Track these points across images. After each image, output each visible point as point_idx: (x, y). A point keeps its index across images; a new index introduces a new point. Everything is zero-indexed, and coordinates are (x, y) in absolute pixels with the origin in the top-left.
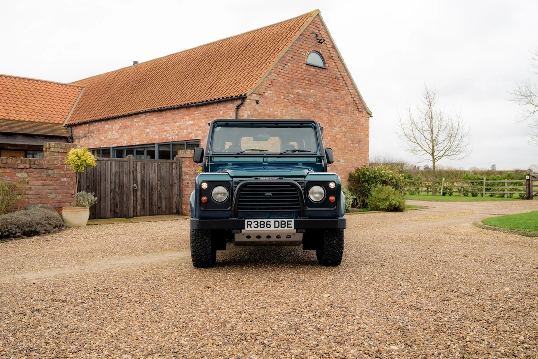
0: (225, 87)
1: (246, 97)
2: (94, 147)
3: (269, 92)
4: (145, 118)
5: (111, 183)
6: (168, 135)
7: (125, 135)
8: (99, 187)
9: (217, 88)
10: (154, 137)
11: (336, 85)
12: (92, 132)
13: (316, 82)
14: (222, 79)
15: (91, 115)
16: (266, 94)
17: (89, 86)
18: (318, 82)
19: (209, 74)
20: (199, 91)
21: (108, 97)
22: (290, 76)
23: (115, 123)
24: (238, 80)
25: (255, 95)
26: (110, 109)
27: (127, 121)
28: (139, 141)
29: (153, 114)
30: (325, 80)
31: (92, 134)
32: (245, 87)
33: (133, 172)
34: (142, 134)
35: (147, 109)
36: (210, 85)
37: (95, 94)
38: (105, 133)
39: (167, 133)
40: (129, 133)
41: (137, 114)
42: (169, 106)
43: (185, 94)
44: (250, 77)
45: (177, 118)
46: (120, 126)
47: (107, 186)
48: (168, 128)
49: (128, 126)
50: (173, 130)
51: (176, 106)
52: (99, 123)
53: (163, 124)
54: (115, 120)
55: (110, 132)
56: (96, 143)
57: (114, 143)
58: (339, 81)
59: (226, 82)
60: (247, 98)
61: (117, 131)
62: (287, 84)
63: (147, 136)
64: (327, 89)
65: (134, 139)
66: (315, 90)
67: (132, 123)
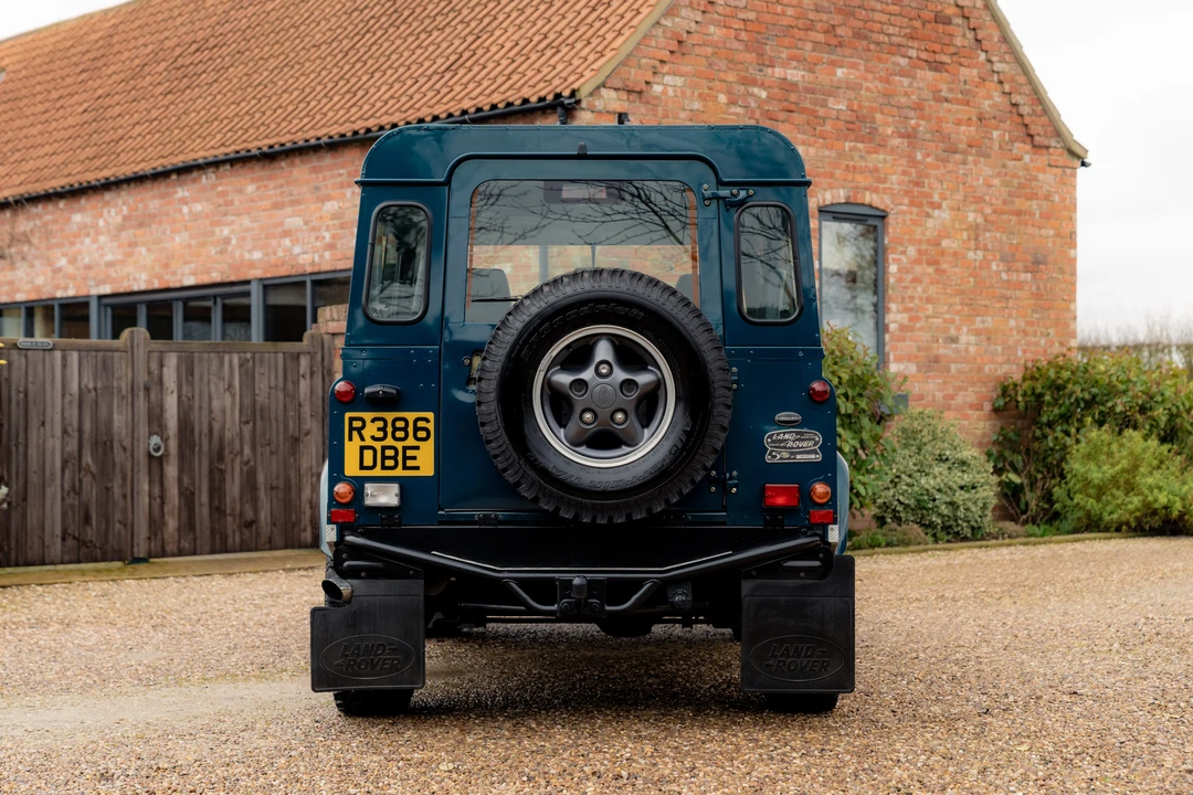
0: (504, 62)
1: (578, 102)
2: (34, 296)
3: (668, 79)
4: (213, 187)
5: (65, 431)
6: (297, 250)
7: (143, 250)
8: (21, 448)
9: (476, 69)
10: (247, 256)
11: (937, 47)
12: (26, 239)
13: (857, 35)
14: (497, 33)
15: (23, 177)
16: (657, 89)
17: (19, 66)
18: (866, 38)
19: (452, 15)
20: (409, 82)
21: (85, 105)
22: (751, 16)
23: (107, 204)
24: (552, 36)
25: (613, 94)
26: (89, 152)
27: (148, 200)
28: (194, 273)
29: (242, 171)
30: (891, 30)
31: (26, 248)
32: (576, 62)
33: (147, 390)
34: (202, 245)
35: (223, 150)
36: (453, 58)
37: (39, 98)
38: (72, 244)
39: (295, 242)
40: (158, 242)
41: (185, 170)
42: (300, 138)
43: (360, 93)
44: (597, 25)
45: (329, 183)
46: (126, 218)
47: (49, 444)
48: (294, 222)
49: (153, 216)
50: (314, 229)
51: (325, 139)
52: (50, 207)
53: (277, 206)
54: (108, 196)
55: (87, 241)
56: (40, 281)
57: (103, 282)
58: (950, 29)
59: (508, 45)
60: (584, 105)
61: (115, 237)
62: (740, 46)
63: (222, 252)
64: (903, 61)
65: (174, 264)
66: (853, 66)
67: (169, 203)
